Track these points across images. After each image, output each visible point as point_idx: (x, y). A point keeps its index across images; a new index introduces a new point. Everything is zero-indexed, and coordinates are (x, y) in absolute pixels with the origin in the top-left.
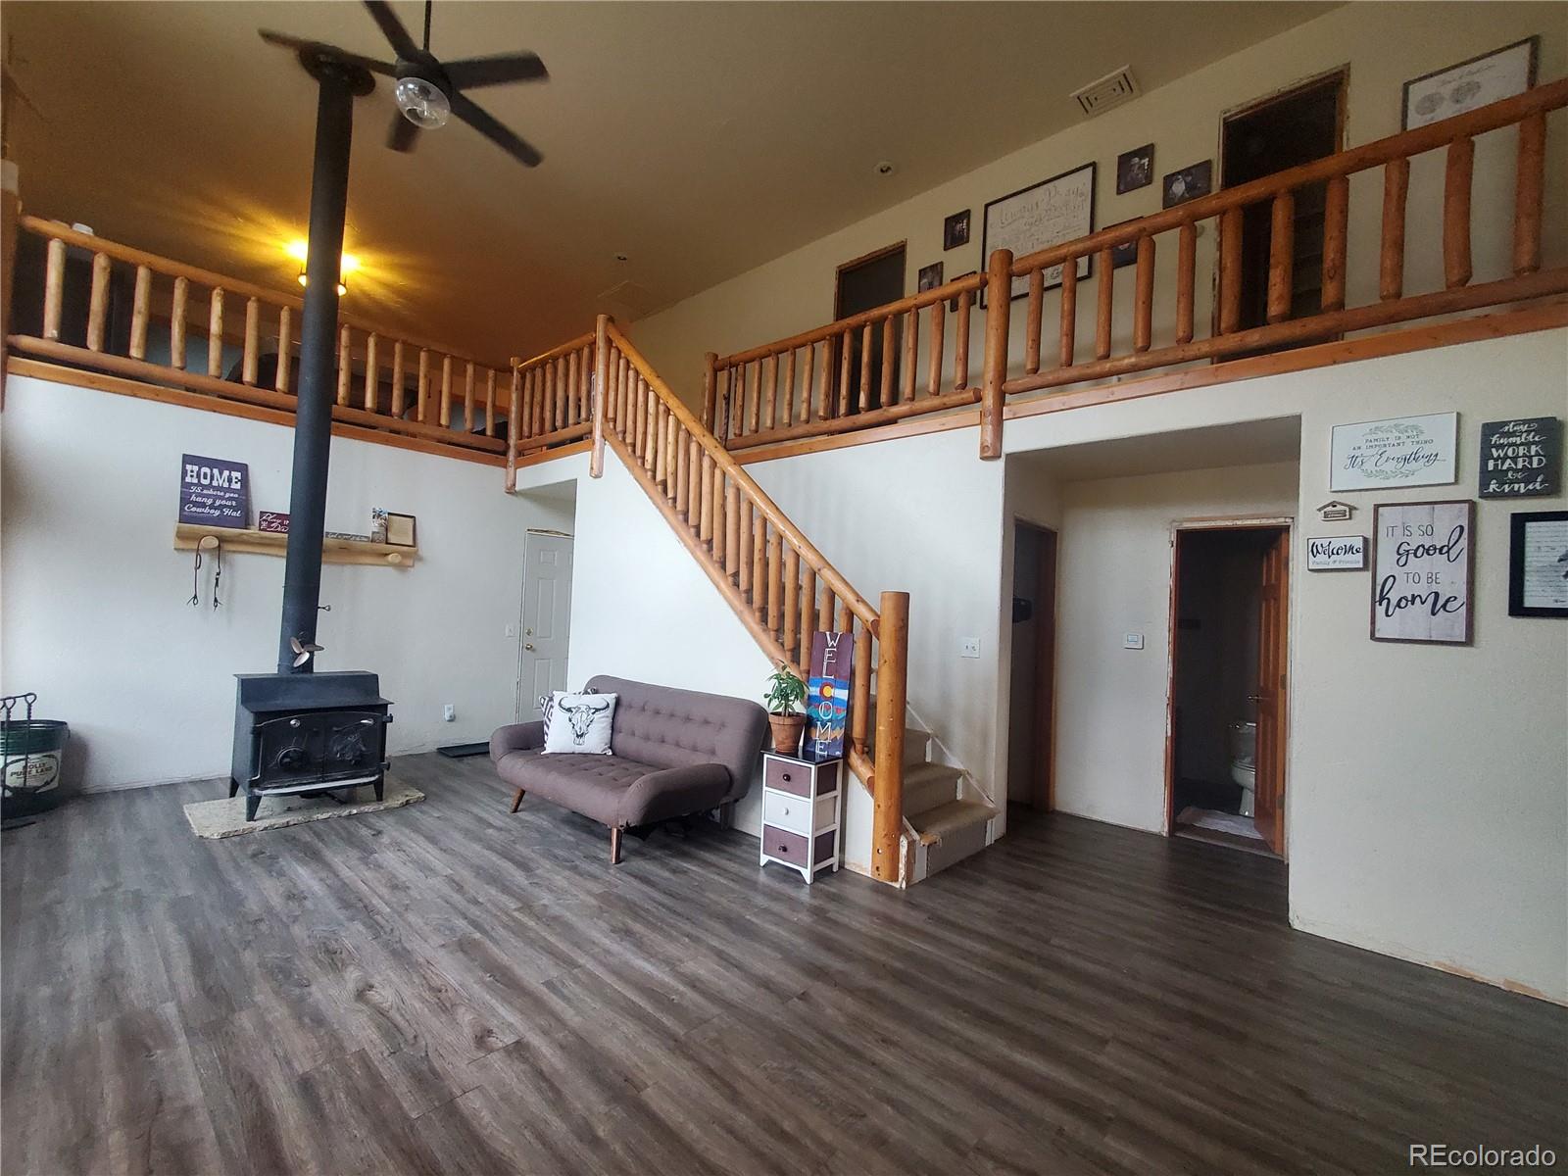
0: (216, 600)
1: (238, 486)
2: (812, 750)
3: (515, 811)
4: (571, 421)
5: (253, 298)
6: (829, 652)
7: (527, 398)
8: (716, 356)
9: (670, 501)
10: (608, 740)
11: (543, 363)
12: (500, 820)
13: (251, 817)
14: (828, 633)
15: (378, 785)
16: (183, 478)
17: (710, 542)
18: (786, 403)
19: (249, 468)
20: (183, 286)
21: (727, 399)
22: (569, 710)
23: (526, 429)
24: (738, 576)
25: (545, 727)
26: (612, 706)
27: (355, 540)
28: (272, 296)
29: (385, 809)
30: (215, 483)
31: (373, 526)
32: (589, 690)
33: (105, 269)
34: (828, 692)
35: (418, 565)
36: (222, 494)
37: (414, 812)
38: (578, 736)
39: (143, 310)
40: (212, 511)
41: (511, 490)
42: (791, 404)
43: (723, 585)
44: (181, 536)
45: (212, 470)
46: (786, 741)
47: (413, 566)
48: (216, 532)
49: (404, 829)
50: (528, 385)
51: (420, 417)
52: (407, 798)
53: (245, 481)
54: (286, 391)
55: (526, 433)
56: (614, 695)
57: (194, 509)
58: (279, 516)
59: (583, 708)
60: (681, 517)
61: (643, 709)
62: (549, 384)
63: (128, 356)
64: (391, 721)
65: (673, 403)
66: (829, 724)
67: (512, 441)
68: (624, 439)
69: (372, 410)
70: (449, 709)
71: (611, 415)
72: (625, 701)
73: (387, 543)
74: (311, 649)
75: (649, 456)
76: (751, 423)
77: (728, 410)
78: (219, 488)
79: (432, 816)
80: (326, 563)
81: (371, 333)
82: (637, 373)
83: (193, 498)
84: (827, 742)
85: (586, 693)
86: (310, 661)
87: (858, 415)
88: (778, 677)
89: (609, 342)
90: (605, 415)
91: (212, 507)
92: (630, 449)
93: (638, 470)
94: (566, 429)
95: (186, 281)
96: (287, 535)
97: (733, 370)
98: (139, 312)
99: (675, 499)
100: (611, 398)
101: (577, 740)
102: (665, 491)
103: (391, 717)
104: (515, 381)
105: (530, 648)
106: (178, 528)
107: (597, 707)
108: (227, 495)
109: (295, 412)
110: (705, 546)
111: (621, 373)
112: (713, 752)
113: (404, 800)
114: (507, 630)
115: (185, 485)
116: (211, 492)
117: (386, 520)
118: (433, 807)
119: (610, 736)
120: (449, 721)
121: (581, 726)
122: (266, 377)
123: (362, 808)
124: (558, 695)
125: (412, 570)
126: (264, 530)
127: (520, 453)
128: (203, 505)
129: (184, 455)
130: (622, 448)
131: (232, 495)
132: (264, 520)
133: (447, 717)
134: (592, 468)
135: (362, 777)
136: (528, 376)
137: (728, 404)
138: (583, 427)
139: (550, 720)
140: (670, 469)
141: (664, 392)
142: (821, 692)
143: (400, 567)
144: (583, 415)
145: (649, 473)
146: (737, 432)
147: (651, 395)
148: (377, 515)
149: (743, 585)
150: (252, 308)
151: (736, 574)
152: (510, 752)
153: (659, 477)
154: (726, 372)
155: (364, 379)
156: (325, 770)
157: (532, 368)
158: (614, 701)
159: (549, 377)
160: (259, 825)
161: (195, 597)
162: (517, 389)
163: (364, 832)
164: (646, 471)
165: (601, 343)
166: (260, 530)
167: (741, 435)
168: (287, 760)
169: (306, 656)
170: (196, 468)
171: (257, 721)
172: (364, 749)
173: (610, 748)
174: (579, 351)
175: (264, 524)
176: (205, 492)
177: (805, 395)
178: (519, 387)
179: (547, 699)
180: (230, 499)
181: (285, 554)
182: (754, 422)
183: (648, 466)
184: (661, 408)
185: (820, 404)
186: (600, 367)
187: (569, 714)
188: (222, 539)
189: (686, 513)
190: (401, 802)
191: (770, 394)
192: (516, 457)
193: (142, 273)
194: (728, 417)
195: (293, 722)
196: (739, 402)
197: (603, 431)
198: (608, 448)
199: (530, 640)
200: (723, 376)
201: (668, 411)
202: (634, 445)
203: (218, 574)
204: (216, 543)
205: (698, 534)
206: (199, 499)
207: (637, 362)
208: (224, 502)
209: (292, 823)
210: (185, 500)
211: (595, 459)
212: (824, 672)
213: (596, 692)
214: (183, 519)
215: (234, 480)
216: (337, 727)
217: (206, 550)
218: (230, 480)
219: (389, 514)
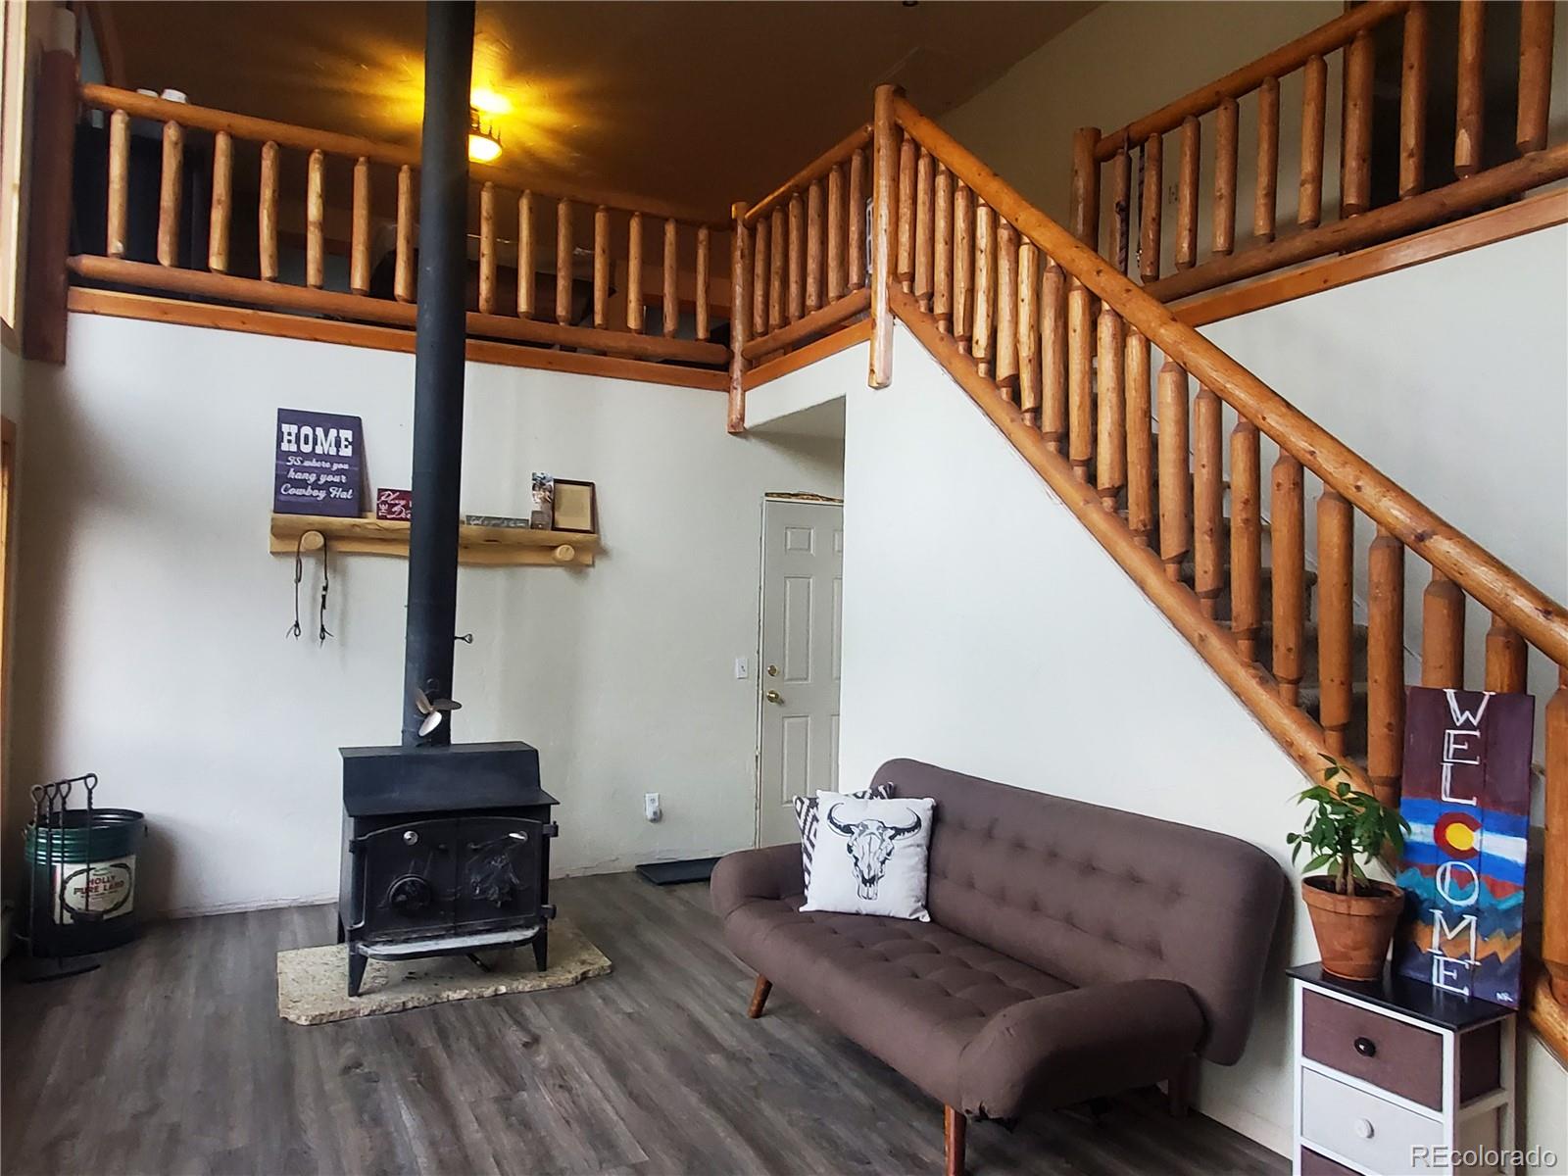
0: (323, 629)
1: (347, 452)
2: (1421, 977)
3: (758, 1014)
4: (832, 293)
5: (362, 159)
6: (1458, 739)
7: (759, 269)
8: (1097, 133)
9: (1028, 416)
10: (920, 892)
11: (783, 203)
12: (733, 1034)
13: (354, 990)
14: (1450, 693)
15: (539, 943)
16: (279, 445)
17: (1119, 492)
18: (1261, 192)
19: (363, 422)
20: (272, 154)
21: (1124, 210)
22: (847, 829)
23: (758, 320)
24: (1192, 560)
25: (805, 857)
26: (925, 824)
27: (508, 527)
28: (388, 152)
29: (550, 988)
30: (319, 450)
31: (531, 504)
32: (881, 789)
33: (176, 144)
34: (1459, 836)
35: (601, 564)
36: (328, 465)
37: (593, 998)
38: (865, 881)
39: (223, 198)
40: (315, 493)
41: (738, 430)
42: (1272, 194)
43: (1153, 581)
44: (278, 532)
45: (314, 431)
46: (1353, 954)
47: (593, 565)
48: (319, 523)
49: (573, 1036)
50: (760, 245)
51: (598, 320)
52: (585, 968)
53: (358, 444)
54: (409, 299)
55: (759, 328)
56: (929, 802)
57: (292, 491)
58: (403, 495)
59: (873, 827)
60: (1052, 446)
61: (989, 835)
62: (794, 236)
63: (208, 270)
64: (556, 835)
65: (1028, 218)
66: (1469, 918)
67: (738, 345)
68: (931, 309)
69: (527, 315)
70: (653, 800)
71: (903, 267)
72: (948, 815)
73: (554, 529)
74: (443, 708)
75: (981, 333)
76: (1179, 250)
77: (1125, 234)
78: (325, 457)
79: (618, 1011)
80: (467, 565)
81: (523, 192)
82: (952, 177)
83: (292, 474)
84: (1465, 963)
85: (875, 794)
86: (445, 726)
87: (1453, 186)
88: (1313, 794)
89: (897, 132)
90: (893, 270)
91: (316, 486)
92: (942, 325)
93: (960, 365)
94: (826, 309)
95: (276, 146)
96: (407, 525)
97: (1135, 153)
98: (219, 202)
99: (1037, 411)
100: (904, 238)
101: (864, 890)
102: (1016, 397)
103: (556, 828)
104: (739, 243)
105: (776, 699)
106: (273, 519)
107: (900, 826)
108: (336, 467)
109: (412, 328)
110: (1108, 502)
111: (922, 186)
112: (1154, 950)
113: (577, 971)
114: (737, 669)
115: (282, 455)
116: (314, 463)
117: (552, 491)
118: (623, 989)
119: (924, 884)
120: (654, 821)
121: (870, 862)
122: (380, 283)
123: (515, 985)
124: (825, 800)
125: (591, 570)
126: (384, 518)
127: (751, 362)
128: (303, 484)
129: (279, 410)
130: (926, 326)
131: (341, 466)
132: (384, 502)
133: (649, 814)
134: (872, 371)
135: (514, 928)
136: (761, 229)
137: (1126, 221)
138: (855, 299)
139: (813, 846)
140: (1025, 352)
141: (1007, 201)
142: (1439, 833)
143: (577, 567)
144: (854, 278)
145: (982, 367)
146: (1148, 272)
147: (982, 214)
148: (539, 484)
149: (1205, 580)
150: (360, 173)
151: (1186, 557)
152: (745, 904)
153: (1004, 370)
154: (1120, 160)
155: (515, 272)
156: (458, 915)
157: (766, 215)
158: (930, 813)
159: (793, 222)
160: (365, 1004)
161: (297, 625)
162: (742, 256)
163: (514, 1037)
164: (976, 361)
165: (883, 142)
166: (379, 518)
167: (1157, 278)
168: (402, 898)
169: (436, 719)
170: (294, 429)
171: (358, 832)
172: (515, 880)
173: (926, 907)
174: (844, 166)
175: (384, 508)
176: (307, 464)
177: (1308, 166)
178: (746, 252)
179: (807, 802)
180: (340, 472)
181: (407, 554)
182: (1185, 245)
183: (980, 352)
184: (1004, 234)
185: (1346, 180)
186: (882, 185)
187: (847, 839)
188: (329, 536)
189: (1063, 438)
190: (573, 975)
191: (1222, 183)
192: (744, 372)
193: (222, 143)
194: (1125, 247)
195: (407, 835)
196: (1150, 211)
197: (889, 300)
198: (901, 329)
199: (773, 685)
200: (1114, 170)
201: (1017, 240)
202: (949, 318)
203: (325, 589)
204: (320, 540)
205: (1092, 478)
206: (299, 476)
207: (954, 157)
208: (330, 478)
209: (410, 1005)
210: (281, 479)
211: (876, 355)
212: (1446, 784)
213: (893, 794)
214: (282, 506)
215: (344, 443)
216: (475, 845)
217: (309, 553)
218: (338, 444)
219: (557, 481)
